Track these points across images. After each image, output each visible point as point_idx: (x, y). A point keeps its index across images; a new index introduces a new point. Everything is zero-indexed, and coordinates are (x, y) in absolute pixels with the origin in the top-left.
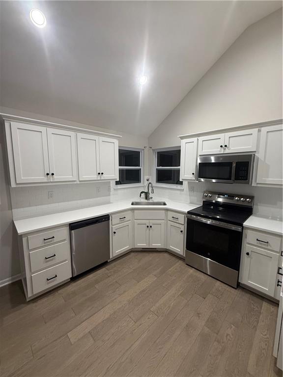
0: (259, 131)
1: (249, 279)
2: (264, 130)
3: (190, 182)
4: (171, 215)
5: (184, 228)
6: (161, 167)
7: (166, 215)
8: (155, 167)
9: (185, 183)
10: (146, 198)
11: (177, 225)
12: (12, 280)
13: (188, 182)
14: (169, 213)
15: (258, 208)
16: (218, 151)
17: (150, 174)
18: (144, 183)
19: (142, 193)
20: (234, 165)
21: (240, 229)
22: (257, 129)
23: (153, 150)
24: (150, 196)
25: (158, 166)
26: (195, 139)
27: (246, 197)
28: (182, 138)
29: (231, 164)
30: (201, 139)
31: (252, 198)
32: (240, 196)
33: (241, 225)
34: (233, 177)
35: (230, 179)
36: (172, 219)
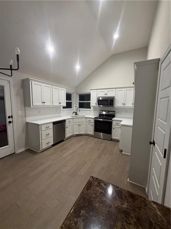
0: (116, 90)
1: (114, 136)
2: (117, 90)
3: (94, 107)
4: (88, 120)
5: (93, 124)
6: (81, 101)
7: (86, 120)
8: (78, 101)
9: (92, 108)
10: (76, 114)
11: (90, 123)
12: (25, 148)
13: (93, 107)
14: (87, 119)
15: (117, 115)
16: (104, 95)
17: (76, 104)
18: (73, 108)
19: (74, 112)
20: (109, 101)
21: (111, 121)
22: (115, 89)
23: (77, 94)
24: (78, 113)
25: (80, 101)
26: (96, 91)
27: (113, 112)
28: (91, 90)
29: (108, 100)
30: (98, 91)
31: (114, 112)
32: (111, 111)
33: (112, 119)
34: (109, 105)
35: (108, 105)
36: (88, 121)
